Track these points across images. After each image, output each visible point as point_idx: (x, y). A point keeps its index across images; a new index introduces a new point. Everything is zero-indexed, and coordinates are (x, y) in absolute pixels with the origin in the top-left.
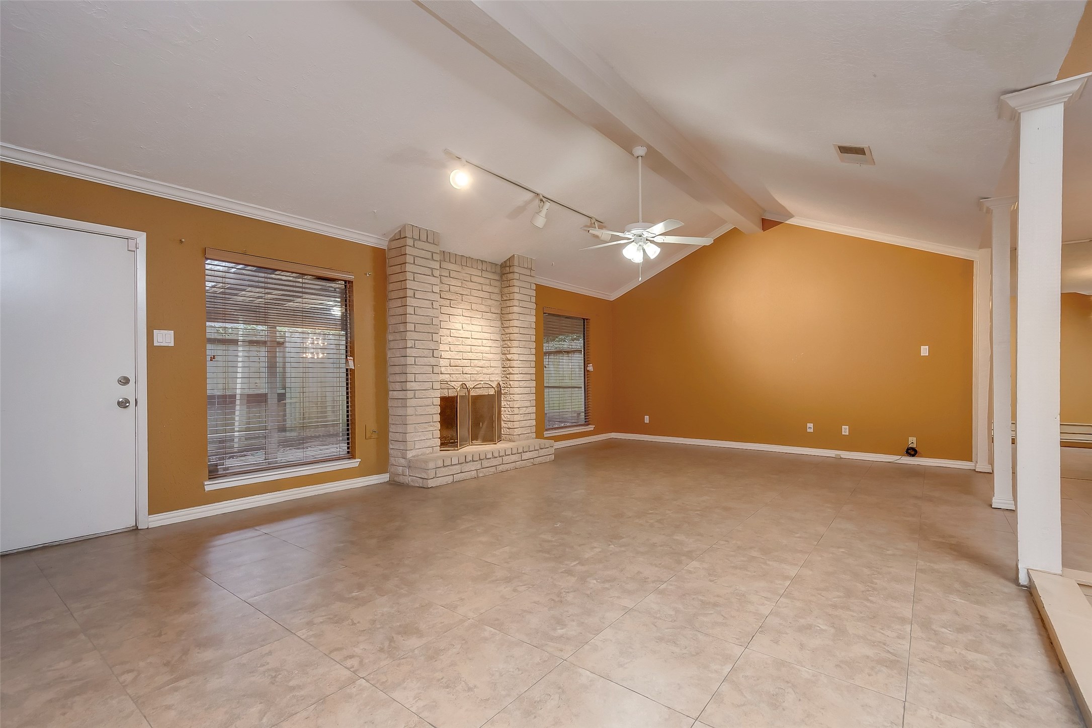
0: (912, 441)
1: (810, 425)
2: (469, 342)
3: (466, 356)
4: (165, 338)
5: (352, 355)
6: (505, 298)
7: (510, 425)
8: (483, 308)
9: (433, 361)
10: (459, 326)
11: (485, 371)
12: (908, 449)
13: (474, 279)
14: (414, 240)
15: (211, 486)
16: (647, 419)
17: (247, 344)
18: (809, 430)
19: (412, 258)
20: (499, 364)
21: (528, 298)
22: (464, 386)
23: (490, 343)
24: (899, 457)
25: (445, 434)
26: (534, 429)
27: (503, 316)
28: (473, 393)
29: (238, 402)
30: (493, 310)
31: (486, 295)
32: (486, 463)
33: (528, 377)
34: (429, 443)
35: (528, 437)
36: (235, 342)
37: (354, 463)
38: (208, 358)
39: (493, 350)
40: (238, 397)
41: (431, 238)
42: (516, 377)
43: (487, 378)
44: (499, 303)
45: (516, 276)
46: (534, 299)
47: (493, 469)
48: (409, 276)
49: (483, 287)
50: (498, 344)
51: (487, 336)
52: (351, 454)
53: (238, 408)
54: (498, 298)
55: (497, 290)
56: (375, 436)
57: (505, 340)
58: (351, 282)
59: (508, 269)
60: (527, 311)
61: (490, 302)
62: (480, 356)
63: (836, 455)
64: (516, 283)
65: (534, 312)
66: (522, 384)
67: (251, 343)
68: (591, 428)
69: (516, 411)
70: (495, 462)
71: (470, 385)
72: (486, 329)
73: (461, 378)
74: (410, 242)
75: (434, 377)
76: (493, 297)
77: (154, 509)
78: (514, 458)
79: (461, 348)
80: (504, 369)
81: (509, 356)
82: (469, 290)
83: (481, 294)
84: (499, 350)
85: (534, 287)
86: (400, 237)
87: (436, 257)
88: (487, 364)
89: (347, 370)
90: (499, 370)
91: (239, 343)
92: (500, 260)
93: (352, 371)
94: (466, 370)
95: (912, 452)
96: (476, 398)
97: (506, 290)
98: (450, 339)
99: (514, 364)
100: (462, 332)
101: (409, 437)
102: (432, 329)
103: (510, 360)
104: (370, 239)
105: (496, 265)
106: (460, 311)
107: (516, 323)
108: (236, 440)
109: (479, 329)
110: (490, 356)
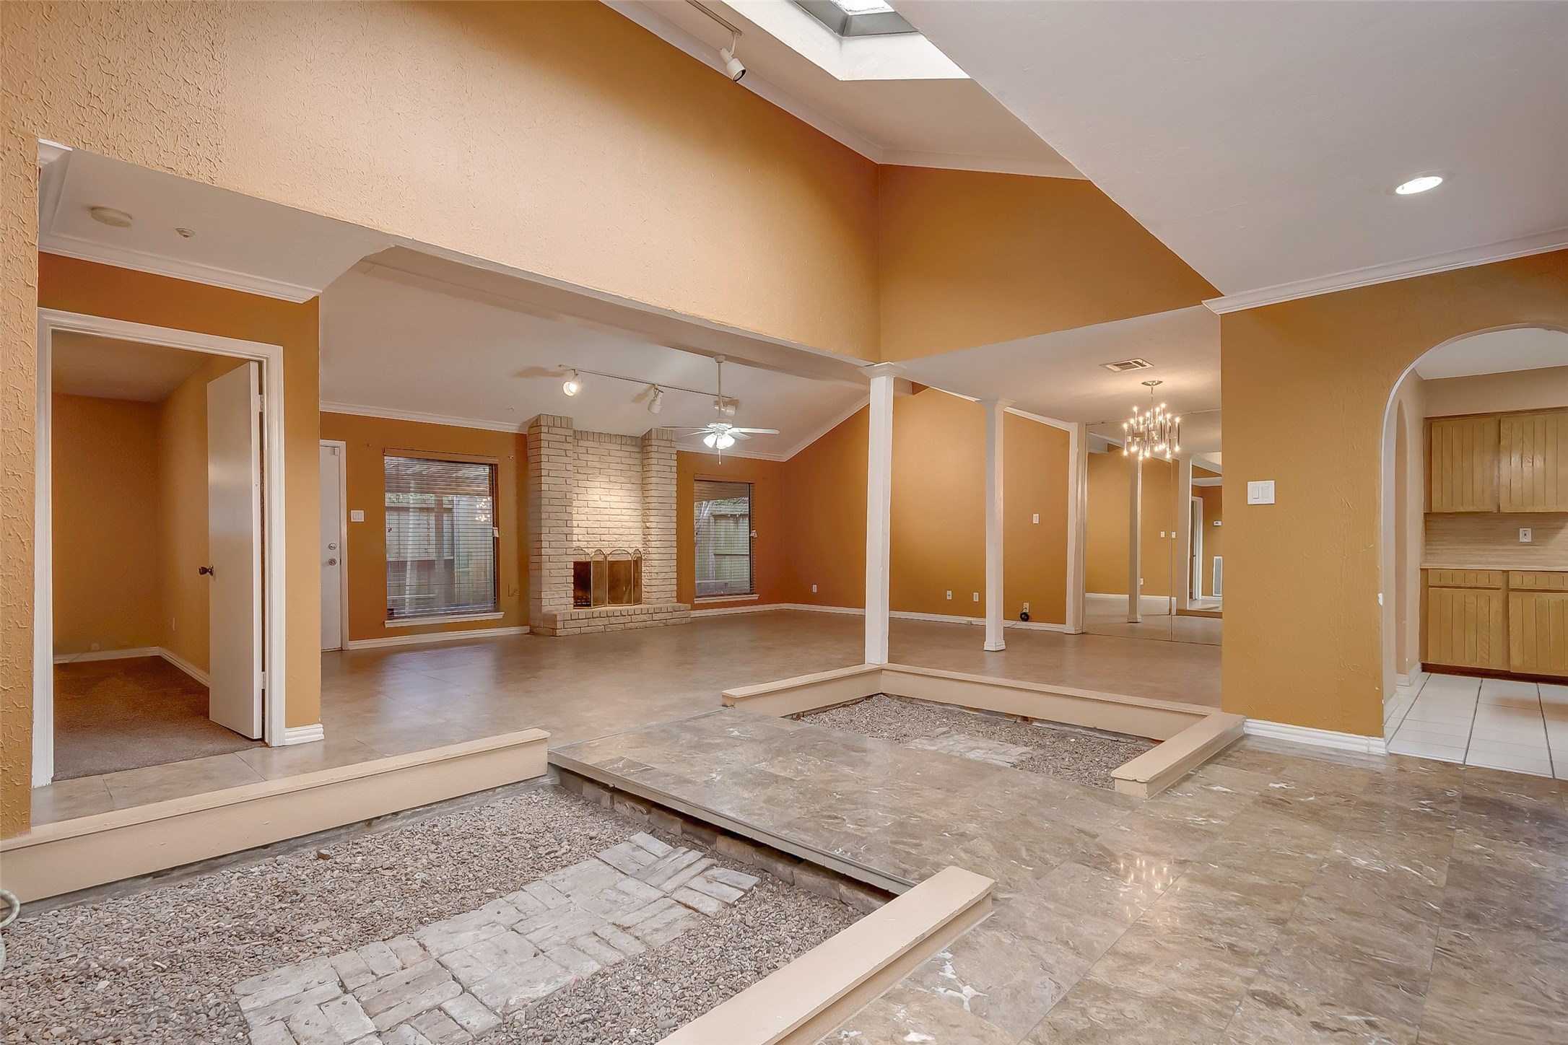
0: (1026, 607)
1: (949, 593)
2: (606, 511)
3: (603, 524)
4: (358, 516)
5: (498, 526)
6: (645, 469)
7: (648, 589)
8: (622, 479)
9: (566, 530)
10: (596, 498)
11: (624, 538)
12: (1021, 614)
13: (613, 453)
14: (549, 427)
15: (389, 624)
16: (815, 588)
17: (418, 510)
18: (948, 598)
19: (547, 442)
20: (640, 531)
21: (668, 469)
22: (599, 551)
23: (630, 512)
24: (1014, 622)
25: (580, 594)
26: (675, 594)
27: (643, 486)
28: (610, 559)
29: (409, 567)
30: (633, 481)
31: (626, 467)
32: (613, 620)
33: (669, 544)
34: (563, 601)
35: (668, 601)
36: (407, 509)
37: (500, 615)
38: (387, 530)
39: (633, 519)
40: (409, 563)
41: (566, 423)
42: (653, 544)
43: (626, 544)
44: (640, 473)
45: (655, 449)
46: (674, 469)
47: (622, 626)
48: (544, 458)
49: (623, 459)
50: (639, 513)
51: (626, 505)
52: (497, 609)
53: (408, 572)
54: (639, 469)
55: (637, 462)
56: (517, 594)
57: (646, 509)
58: (496, 465)
59: (647, 441)
60: (667, 481)
61: (630, 474)
62: (619, 524)
63: (968, 621)
64: (653, 455)
65: (675, 482)
66: (659, 550)
67: (422, 509)
68: (755, 597)
69: (654, 576)
70: (623, 620)
71: (606, 551)
72: (625, 499)
73: (598, 545)
74: (544, 429)
75: (567, 544)
76: (633, 468)
77: (353, 637)
78: (645, 617)
79: (598, 517)
80: (645, 537)
81: (648, 524)
82: (607, 464)
83: (620, 467)
84: (639, 518)
85: (675, 457)
86: (536, 424)
87: (569, 439)
88: (627, 531)
89: (494, 538)
90: (640, 538)
91: (411, 510)
92: (641, 432)
93: (498, 539)
94: (603, 537)
95: (1025, 617)
96: (612, 564)
97: (646, 461)
98: (587, 510)
99: (652, 531)
100: (600, 502)
101: (543, 595)
102: (565, 503)
103: (648, 528)
104: (512, 428)
105: (637, 437)
106: (597, 484)
107: (653, 493)
108: (407, 600)
109: (618, 499)
110: (630, 524)
